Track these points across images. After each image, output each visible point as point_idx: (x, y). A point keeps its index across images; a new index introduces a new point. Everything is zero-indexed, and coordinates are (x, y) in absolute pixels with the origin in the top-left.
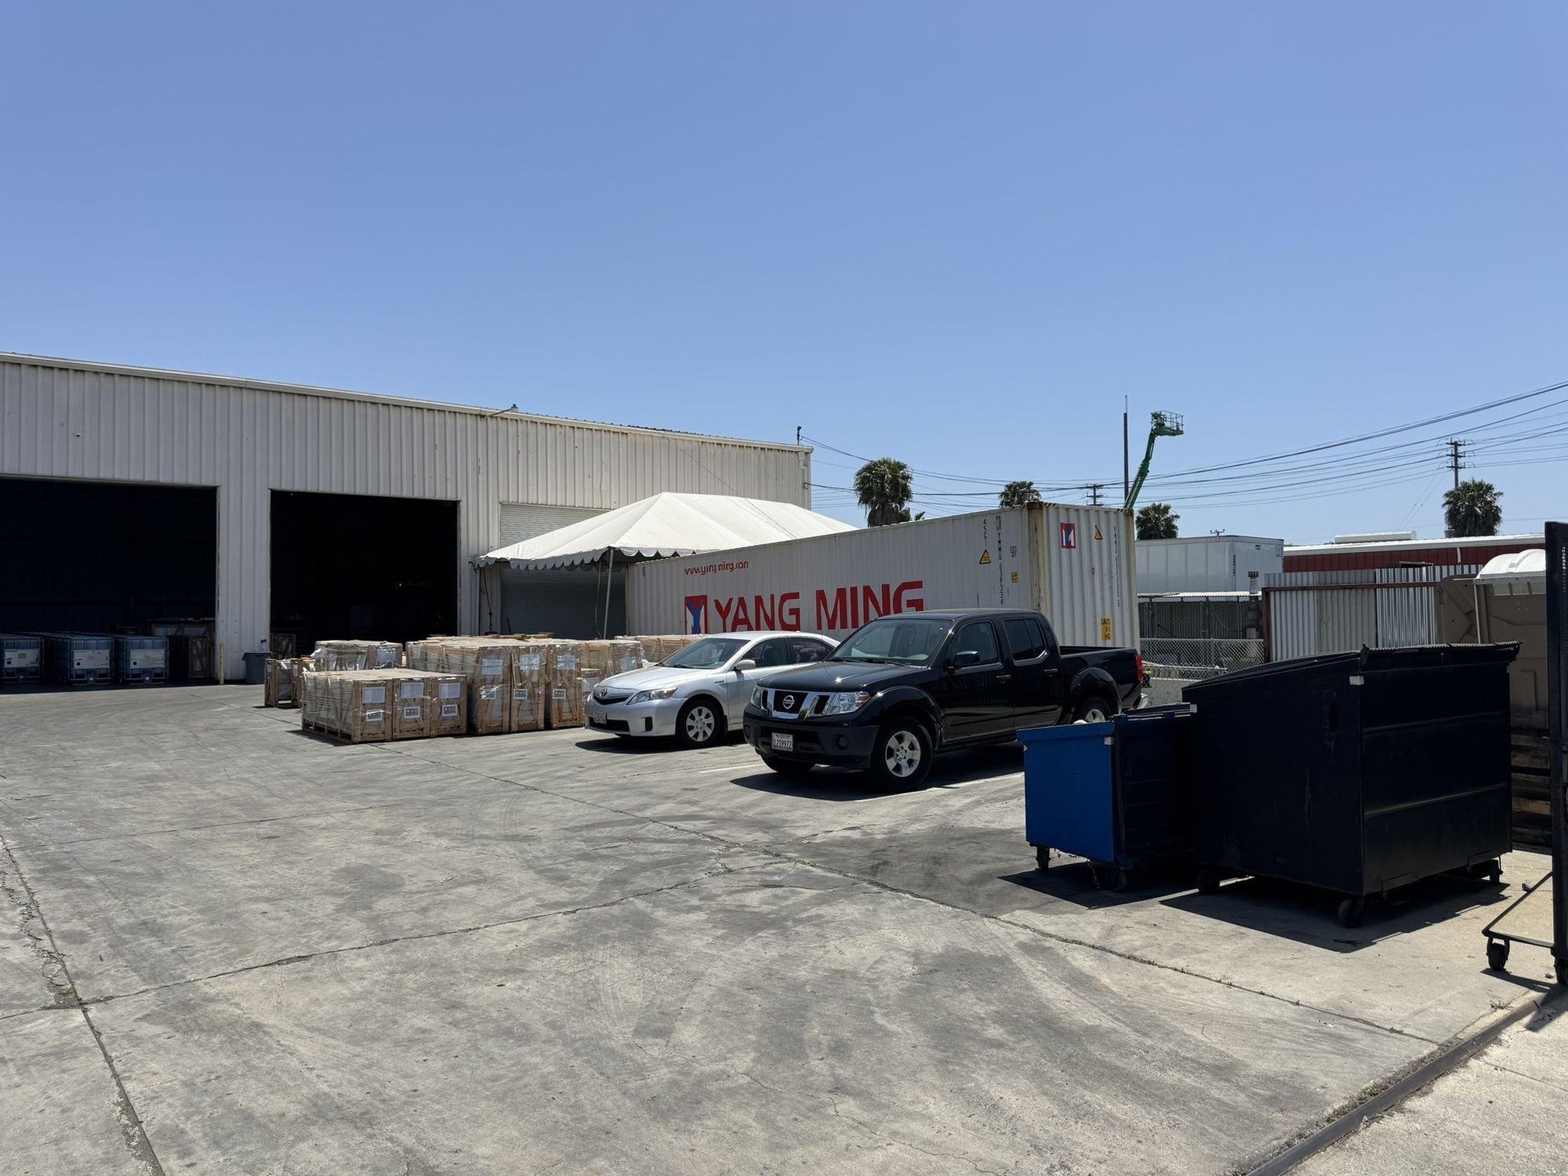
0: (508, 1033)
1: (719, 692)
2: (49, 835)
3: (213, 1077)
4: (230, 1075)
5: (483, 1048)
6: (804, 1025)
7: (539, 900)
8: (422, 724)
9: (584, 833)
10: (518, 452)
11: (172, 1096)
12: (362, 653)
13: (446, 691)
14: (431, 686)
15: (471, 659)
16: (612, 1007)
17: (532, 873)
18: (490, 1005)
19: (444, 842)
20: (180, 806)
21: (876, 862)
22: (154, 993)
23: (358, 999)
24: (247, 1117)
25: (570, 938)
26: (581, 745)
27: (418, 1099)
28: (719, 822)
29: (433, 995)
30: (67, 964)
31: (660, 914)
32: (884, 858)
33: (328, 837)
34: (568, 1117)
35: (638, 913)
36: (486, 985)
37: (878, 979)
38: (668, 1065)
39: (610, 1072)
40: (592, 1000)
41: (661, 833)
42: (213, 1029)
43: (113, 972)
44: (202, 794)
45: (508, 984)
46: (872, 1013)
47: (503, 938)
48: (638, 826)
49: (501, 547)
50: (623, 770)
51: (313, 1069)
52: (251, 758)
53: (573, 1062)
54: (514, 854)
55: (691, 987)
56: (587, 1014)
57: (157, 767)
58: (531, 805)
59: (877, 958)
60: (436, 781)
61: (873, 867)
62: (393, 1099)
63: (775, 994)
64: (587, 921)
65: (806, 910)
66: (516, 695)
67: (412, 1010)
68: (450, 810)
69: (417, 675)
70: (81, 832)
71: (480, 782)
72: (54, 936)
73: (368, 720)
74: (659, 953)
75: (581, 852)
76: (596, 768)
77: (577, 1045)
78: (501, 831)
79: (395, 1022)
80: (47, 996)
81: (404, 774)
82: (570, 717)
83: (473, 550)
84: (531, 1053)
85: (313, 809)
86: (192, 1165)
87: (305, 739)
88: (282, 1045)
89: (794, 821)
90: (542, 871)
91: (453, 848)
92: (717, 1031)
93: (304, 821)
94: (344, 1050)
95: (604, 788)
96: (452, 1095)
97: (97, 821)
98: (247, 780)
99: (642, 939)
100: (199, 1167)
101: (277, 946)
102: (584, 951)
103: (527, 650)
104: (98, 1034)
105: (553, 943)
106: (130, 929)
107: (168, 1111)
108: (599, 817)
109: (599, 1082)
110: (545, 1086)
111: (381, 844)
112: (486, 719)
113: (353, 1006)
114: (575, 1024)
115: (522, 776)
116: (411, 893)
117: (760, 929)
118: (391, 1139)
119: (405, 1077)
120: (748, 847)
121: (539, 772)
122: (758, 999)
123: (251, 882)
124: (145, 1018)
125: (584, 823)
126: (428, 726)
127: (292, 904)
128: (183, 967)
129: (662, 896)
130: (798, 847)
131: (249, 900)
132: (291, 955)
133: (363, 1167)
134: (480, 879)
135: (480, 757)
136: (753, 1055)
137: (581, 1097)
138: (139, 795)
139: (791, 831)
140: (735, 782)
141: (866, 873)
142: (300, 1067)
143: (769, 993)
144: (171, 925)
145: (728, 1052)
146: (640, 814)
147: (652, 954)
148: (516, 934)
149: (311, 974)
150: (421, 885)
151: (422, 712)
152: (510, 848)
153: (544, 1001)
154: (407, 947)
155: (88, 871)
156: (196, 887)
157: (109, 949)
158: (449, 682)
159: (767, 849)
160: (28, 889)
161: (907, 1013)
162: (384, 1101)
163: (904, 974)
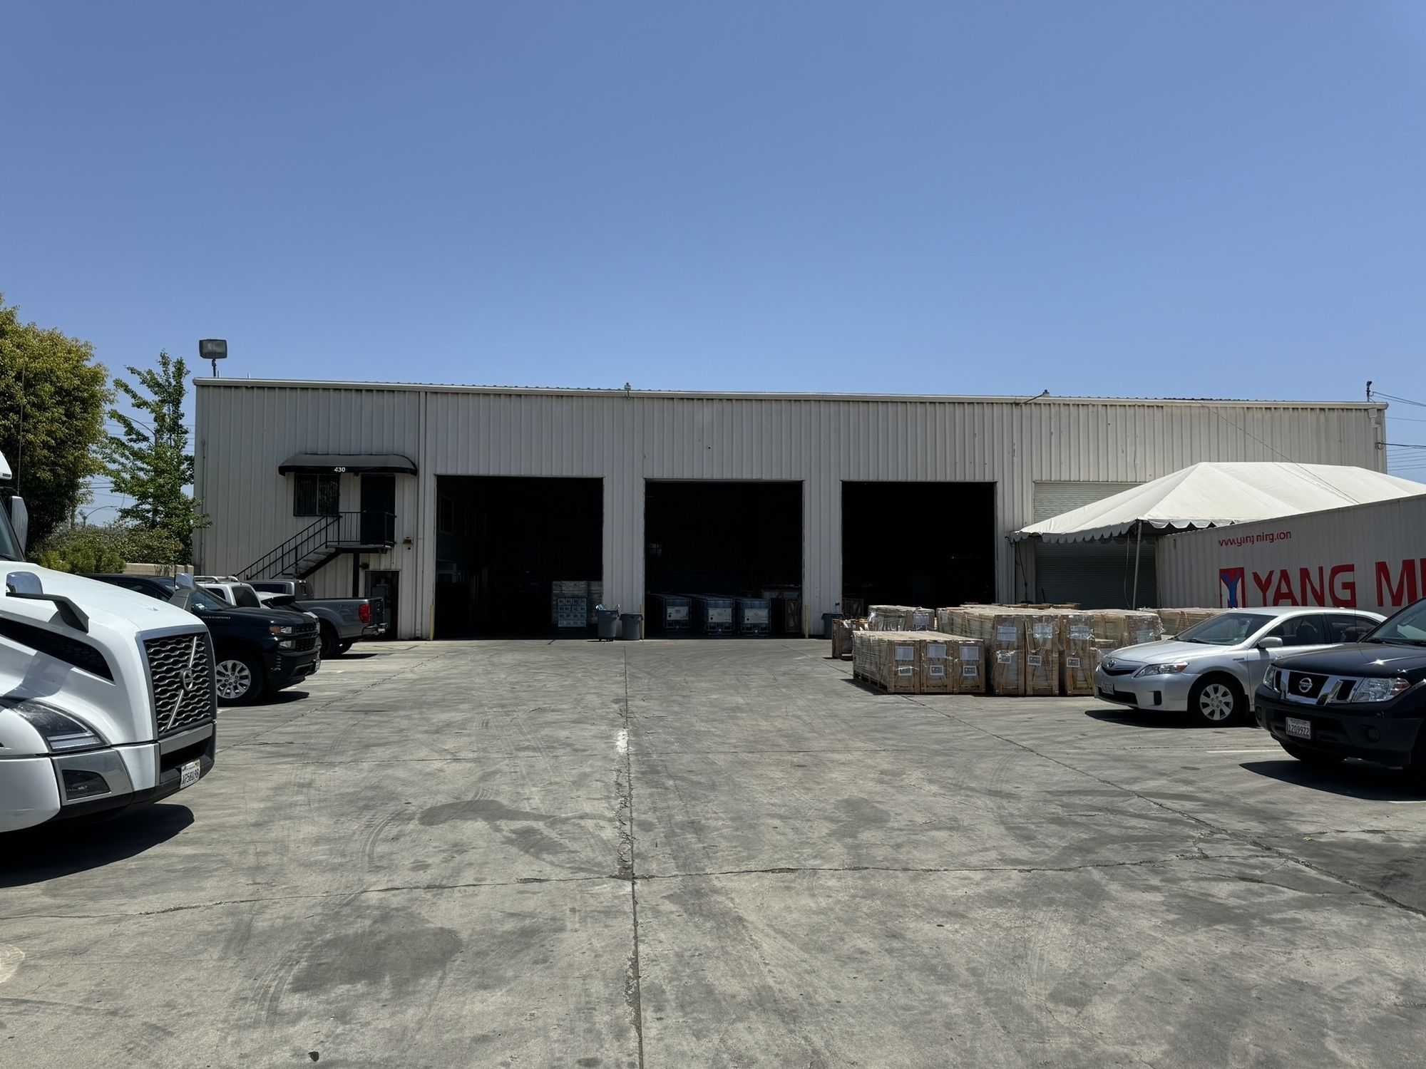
0: (932, 969)
1: (1240, 672)
2: (656, 746)
3: (697, 954)
4: (709, 955)
5: (907, 978)
6: (1234, 1030)
7: (1000, 854)
8: (946, 681)
9: (1064, 799)
10: (1051, 434)
11: (665, 962)
12: (902, 617)
13: (966, 654)
14: (952, 647)
15: (988, 625)
16: (1036, 967)
17: (1002, 829)
18: (925, 942)
19: (934, 788)
20: (746, 733)
21: (1392, 872)
22: (680, 878)
23: (820, 913)
24: (709, 991)
25: (1018, 895)
26: (1090, 713)
27: (838, 1010)
28: (1211, 805)
29: (880, 922)
30: (635, 845)
31: (1114, 888)
32: (1404, 870)
33: (842, 771)
34: (959, 1060)
35: (1092, 883)
36: (928, 923)
37: (1346, 1001)
38: (1072, 1034)
39: (1012, 1027)
40: (1019, 957)
41: (1143, 809)
42: (710, 916)
43: (660, 857)
44: (764, 725)
45: (947, 926)
46: (1324, 1035)
47: (956, 883)
48: (1122, 799)
49: (1036, 522)
50: (1125, 742)
51: (768, 964)
52: (808, 700)
53: (982, 1011)
54: (992, 809)
55: (1122, 964)
56: (1009, 968)
57: (741, 701)
58: (1023, 766)
59: (1352, 978)
60: (945, 733)
61: (1385, 877)
62: (818, 1004)
63: (1213, 991)
64: (1039, 882)
65: (1282, 912)
66: (1032, 661)
67: (858, 932)
68: (950, 760)
69: (942, 637)
70: (676, 747)
71: (983, 738)
72: (634, 823)
73: (900, 674)
74: (1100, 925)
75: (1056, 816)
76: (1098, 737)
77: (991, 995)
78: (986, 785)
79: (842, 939)
80: (615, 868)
81: (921, 724)
82: (1085, 686)
83: (1009, 526)
84: (946, 993)
85: (839, 746)
86: (660, 1019)
87: (854, 688)
88: (752, 939)
89: (1302, 815)
90: (1012, 828)
91: (940, 794)
92: (1134, 1014)
93: (830, 755)
94: (796, 953)
95: (1101, 757)
96: (866, 1013)
97: (689, 739)
98: (799, 717)
99: (1087, 908)
100: (664, 1022)
101: (777, 856)
102: (1026, 910)
103: (1040, 619)
104: (635, 903)
105: (1000, 896)
106: (682, 826)
107: (659, 973)
108: (1084, 785)
109: (999, 1034)
110: (948, 1026)
111: (882, 783)
112: (1003, 681)
113: (815, 919)
114: (995, 976)
115: (1024, 737)
116: (893, 829)
117: (1219, 922)
118: (805, 1038)
119: (834, 988)
120: (1237, 836)
121: (1041, 736)
122: (1191, 991)
123: (774, 801)
124: (668, 897)
125: (1067, 789)
126: (951, 683)
127: (798, 824)
128: (706, 861)
129: (1122, 871)
130: (1295, 844)
131: (768, 815)
132: (783, 866)
133: (777, 1055)
134: (954, 826)
135: (991, 716)
136: (1165, 1047)
137: (978, 1044)
138: (722, 721)
139: (1295, 825)
140: (1245, 766)
141: (1375, 883)
142: (759, 960)
143: (1206, 989)
144: (709, 827)
145: (1139, 1038)
146: (1127, 787)
147: (1093, 925)
148: (970, 882)
149: (792, 885)
150: (902, 824)
151: (946, 671)
152: (990, 802)
153: (973, 947)
154: (873, 876)
155: (670, 776)
156: (736, 799)
157: (664, 839)
158: (969, 645)
159: (1258, 840)
160: (630, 785)
161: (1370, 1045)
162: (811, 1005)
163: (1382, 1002)
